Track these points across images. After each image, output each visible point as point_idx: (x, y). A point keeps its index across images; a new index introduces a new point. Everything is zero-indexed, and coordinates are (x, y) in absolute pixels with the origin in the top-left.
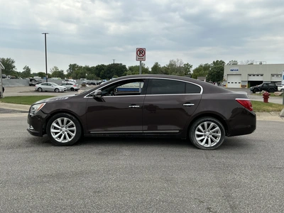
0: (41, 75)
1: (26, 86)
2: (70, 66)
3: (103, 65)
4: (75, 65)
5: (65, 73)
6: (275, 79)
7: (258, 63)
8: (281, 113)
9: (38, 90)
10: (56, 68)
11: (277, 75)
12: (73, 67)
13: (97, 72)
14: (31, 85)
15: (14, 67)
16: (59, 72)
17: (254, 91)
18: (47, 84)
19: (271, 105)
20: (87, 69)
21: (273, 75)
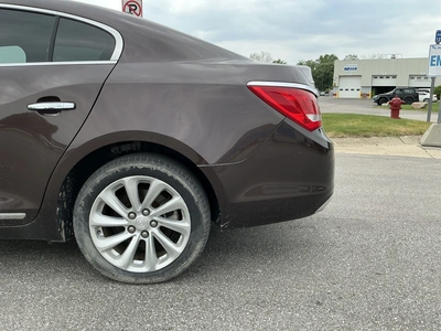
6: (415, 83)
7: (389, 57)
8: (423, 139)
11: (419, 77)
17: (379, 102)
19: (404, 122)
21: (412, 77)
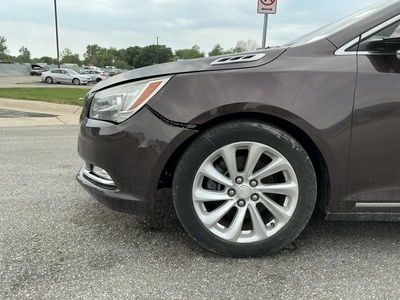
0: (46, 60)
1: (25, 75)
2: (89, 47)
3: (137, 47)
4: (96, 46)
5: (82, 58)
9: (45, 81)
10: (68, 50)
12: (92, 49)
13: (129, 57)
14: (33, 74)
15: (5, 48)
16: (73, 57)
18: (60, 72)
20: (113, 52)
